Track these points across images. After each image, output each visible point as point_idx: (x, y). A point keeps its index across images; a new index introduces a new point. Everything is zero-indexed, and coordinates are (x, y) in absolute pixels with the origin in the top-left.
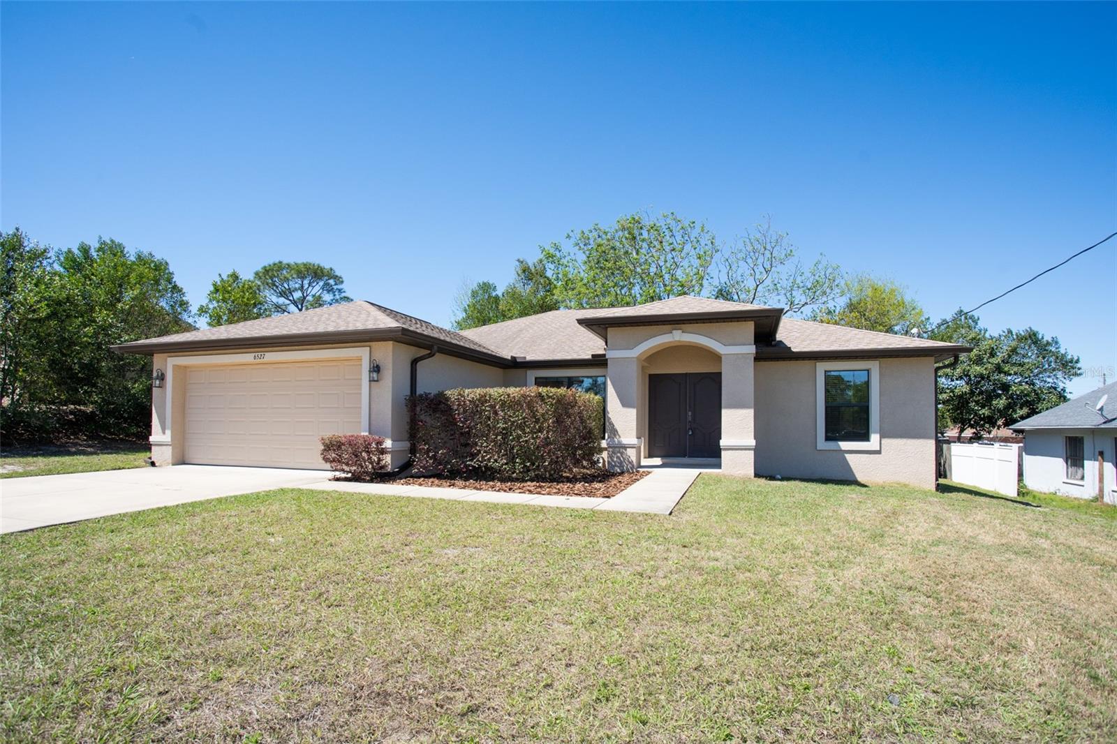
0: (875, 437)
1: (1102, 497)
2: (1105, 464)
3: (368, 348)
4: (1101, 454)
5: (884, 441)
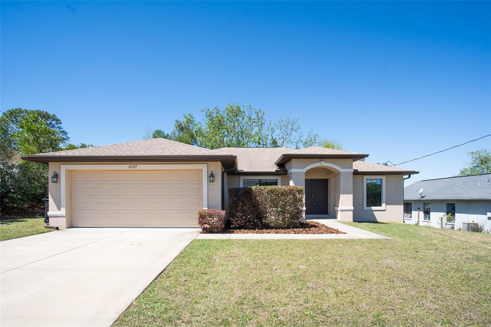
0: (384, 205)
1: (419, 224)
2: (420, 212)
3: (207, 165)
4: (419, 208)
5: (387, 206)
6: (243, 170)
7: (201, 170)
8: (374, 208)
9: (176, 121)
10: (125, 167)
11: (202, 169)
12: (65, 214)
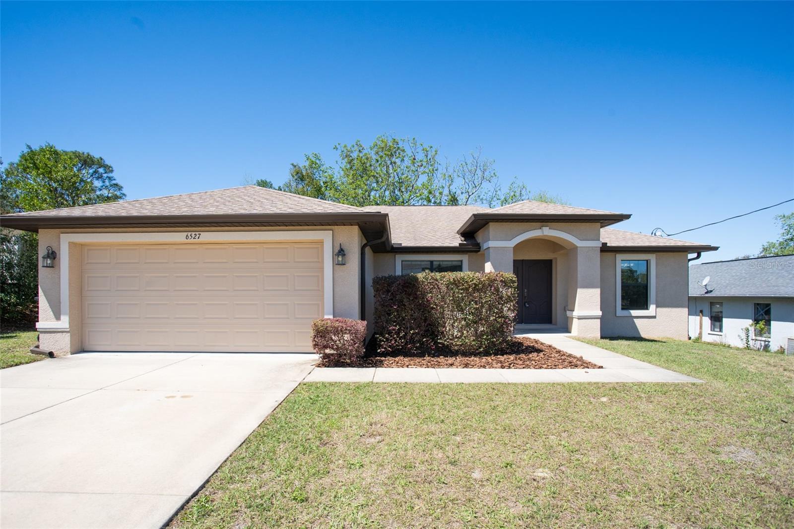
0: (652, 307)
1: (701, 338)
2: (704, 318)
3: (332, 231)
4: (701, 312)
5: (658, 309)
6: (401, 244)
7: (321, 243)
8: (634, 313)
9: (293, 164)
10: (178, 237)
11: (323, 240)
12: (68, 326)
